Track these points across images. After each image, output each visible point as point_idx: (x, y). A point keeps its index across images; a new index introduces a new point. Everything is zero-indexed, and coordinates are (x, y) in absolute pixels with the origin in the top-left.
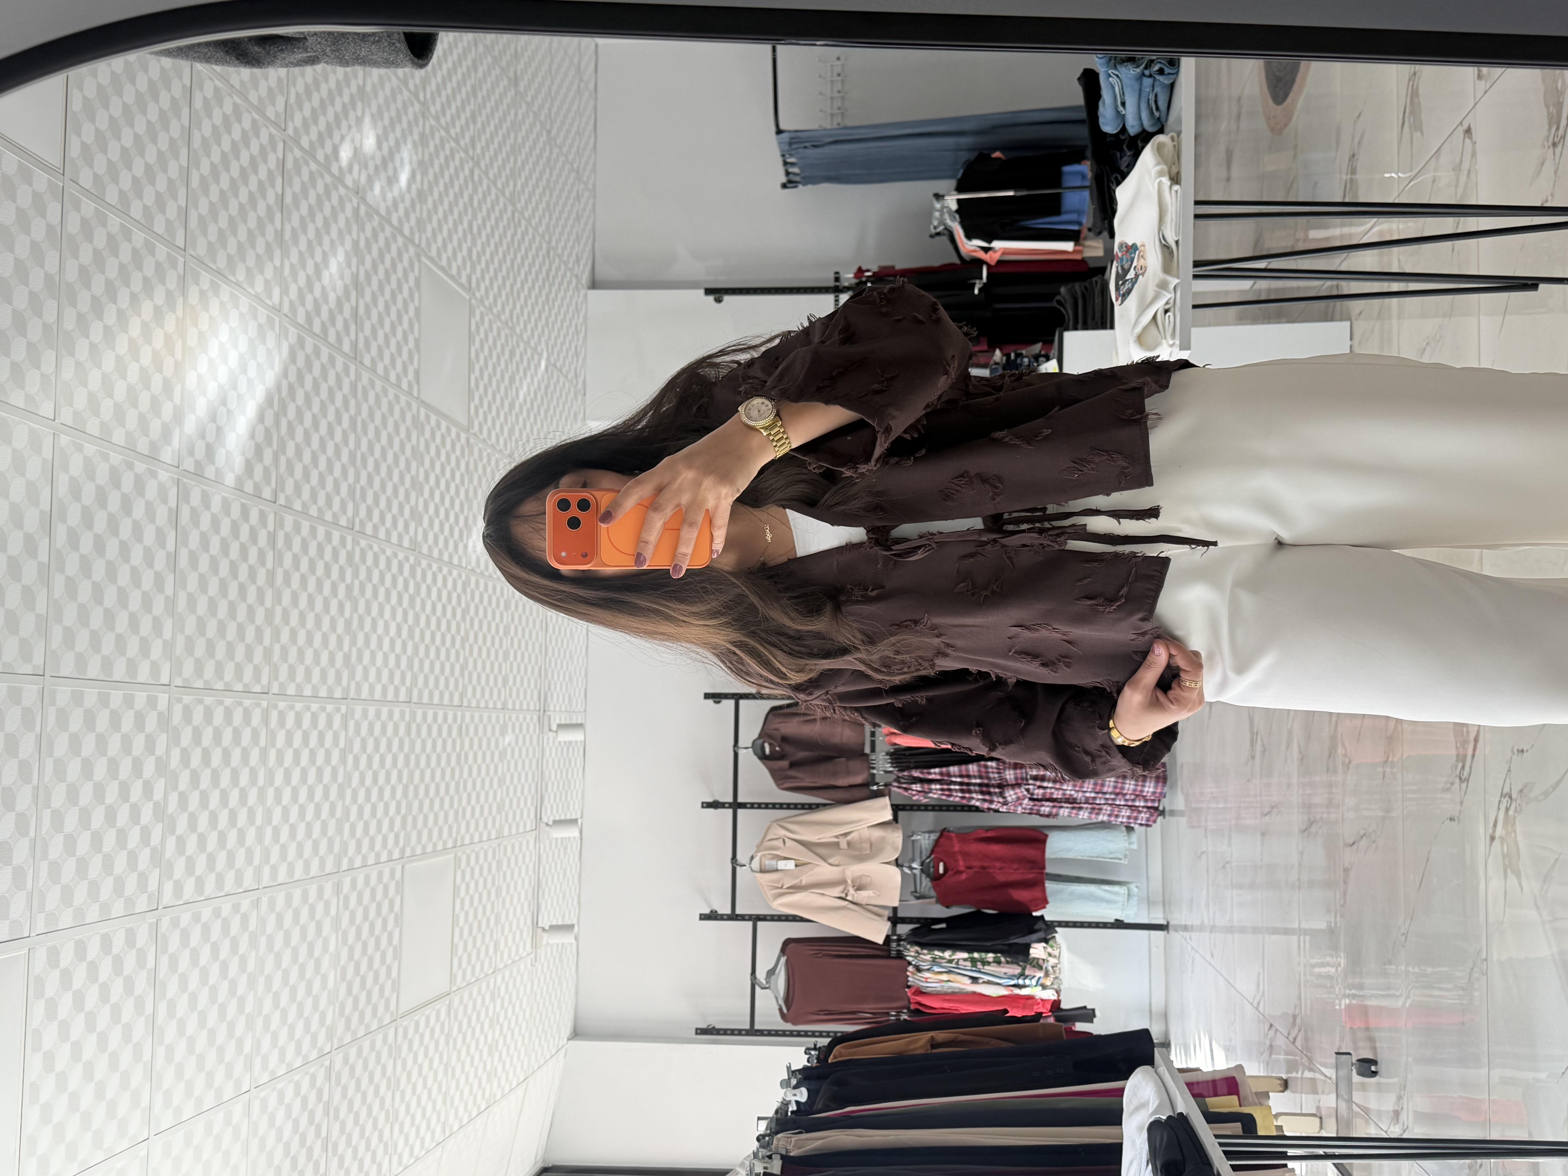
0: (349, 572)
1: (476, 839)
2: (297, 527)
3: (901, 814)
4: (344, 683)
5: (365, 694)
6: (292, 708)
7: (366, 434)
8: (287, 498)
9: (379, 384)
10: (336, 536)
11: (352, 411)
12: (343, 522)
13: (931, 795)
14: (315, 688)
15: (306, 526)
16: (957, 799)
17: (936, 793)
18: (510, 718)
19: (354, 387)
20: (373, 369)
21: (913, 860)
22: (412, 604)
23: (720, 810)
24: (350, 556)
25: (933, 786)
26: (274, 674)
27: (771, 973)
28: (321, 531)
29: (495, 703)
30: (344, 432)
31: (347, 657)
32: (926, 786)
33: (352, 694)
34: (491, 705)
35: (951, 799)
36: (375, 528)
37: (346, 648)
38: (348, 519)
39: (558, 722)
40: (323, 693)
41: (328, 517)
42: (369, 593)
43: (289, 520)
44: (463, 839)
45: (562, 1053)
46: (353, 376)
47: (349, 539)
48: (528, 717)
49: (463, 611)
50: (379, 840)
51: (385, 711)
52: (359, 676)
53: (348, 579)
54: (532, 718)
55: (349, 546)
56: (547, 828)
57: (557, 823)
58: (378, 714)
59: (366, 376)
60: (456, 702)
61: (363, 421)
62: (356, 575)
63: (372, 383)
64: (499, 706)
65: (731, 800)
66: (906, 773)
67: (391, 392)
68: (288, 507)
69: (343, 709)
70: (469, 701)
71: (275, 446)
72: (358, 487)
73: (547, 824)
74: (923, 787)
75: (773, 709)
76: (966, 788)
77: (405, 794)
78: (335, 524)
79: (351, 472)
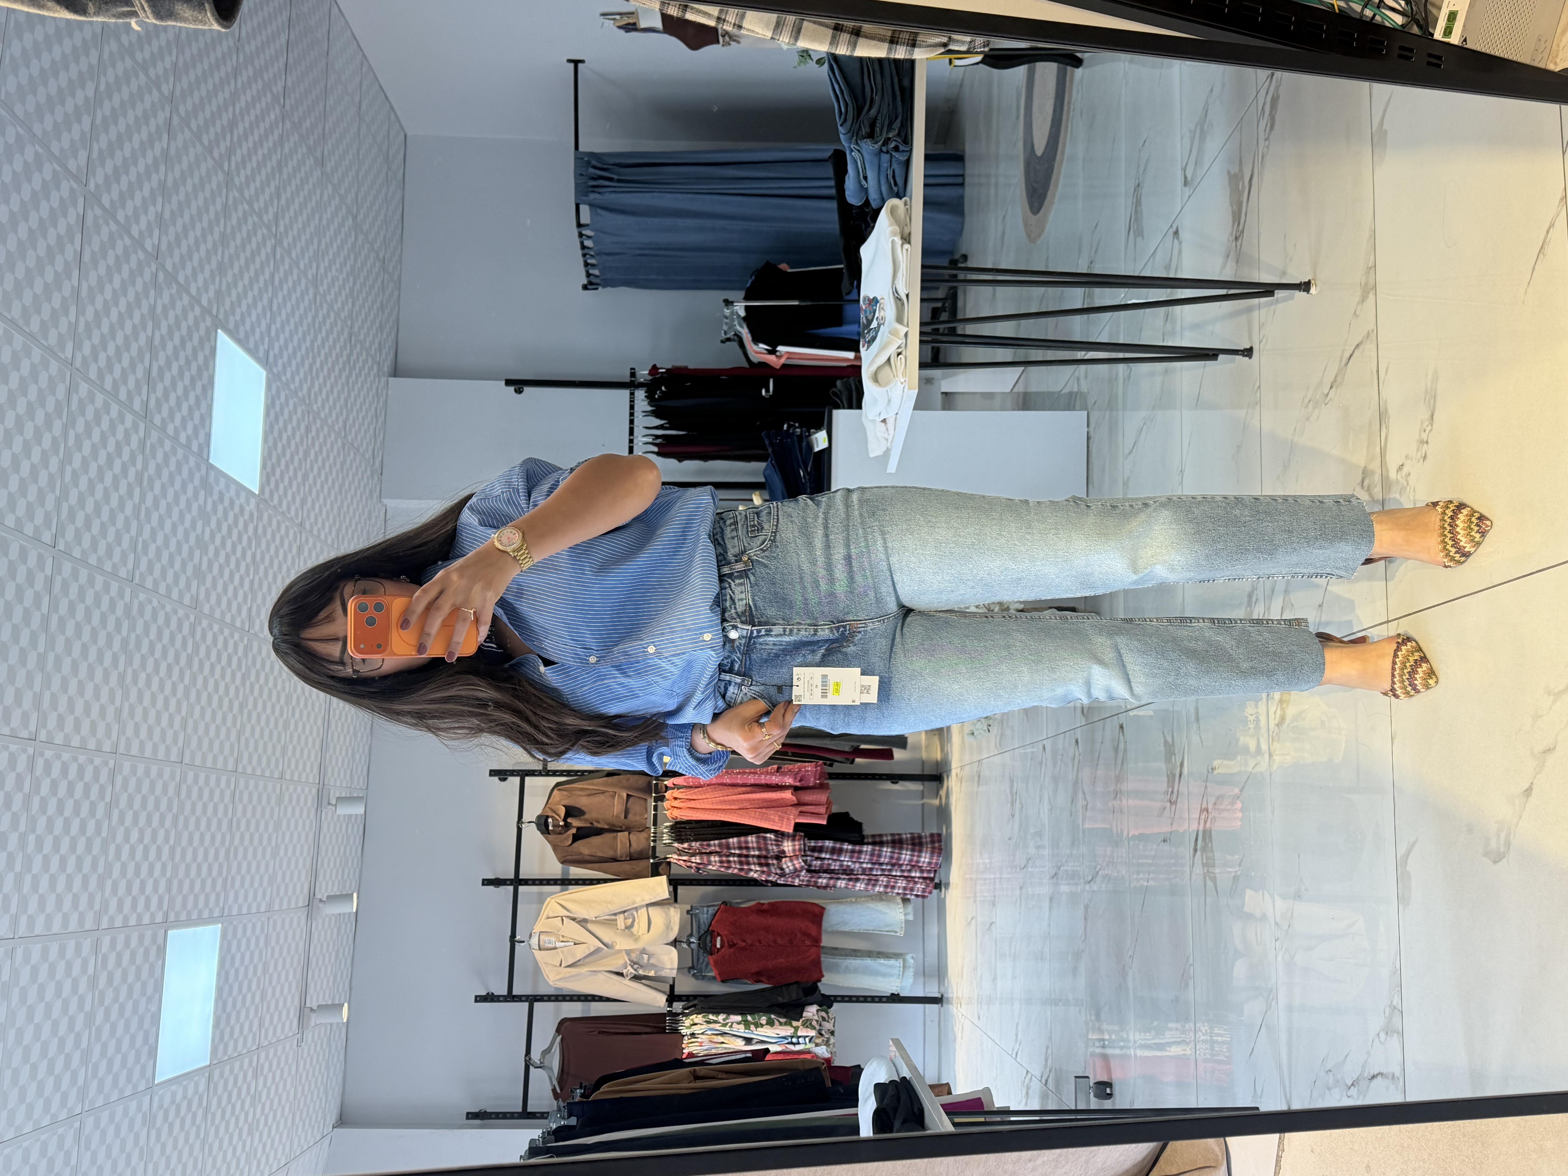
0: (125, 624)
1: (244, 911)
2: (75, 575)
3: (681, 889)
4: (114, 737)
5: (135, 750)
6: (59, 757)
7: (152, 489)
8: (67, 544)
9: (168, 444)
10: (114, 586)
11: (139, 465)
12: (123, 573)
13: (710, 867)
14: (83, 740)
15: (84, 574)
16: (736, 871)
17: (714, 865)
18: (287, 789)
19: (142, 444)
20: (163, 429)
21: (691, 935)
22: (190, 664)
23: (502, 888)
24: (128, 609)
25: (712, 858)
26: (42, 722)
27: (546, 1052)
28: (99, 580)
29: (272, 773)
30: (129, 485)
31: (119, 712)
32: (705, 857)
33: (122, 749)
34: (267, 774)
35: (730, 871)
36: (156, 583)
37: (118, 703)
38: (128, 571)
39: (338, 795)
40: (92, 745)
41: (108, 567)
42: (145, 649)
43: (67, 567)
44: (230, 909)
45: (327, 1141)
46: (142, 434)
47: (128, 591)
48: (307, 789)
49: (243, 676)
50: (142, 901)
51: (154, 770)
52: (130, 732)
53: (124, 633)
54: (310, 791)
55: (127, 598)
56: (321, 905)
57: (332, 898)
58: (147, 773)
59: (155, 435)
60: (230, 767)
61: (150, 477)
62: (132, 628)
63: (161, 442)
64: (276, 775)
65: (512, 877)
66: (686, 845)
67: (180, 452)
68: (68, 554)
69: (111, 764)
70: (244, 767)
71: (58, 493)
72: (140, 540)
73: (321, 900)
74: (702, 859)
75: (558, 785)
76: (744, 859)
77: (172, 856)
78: (114, 574)
79: (134, 524)
